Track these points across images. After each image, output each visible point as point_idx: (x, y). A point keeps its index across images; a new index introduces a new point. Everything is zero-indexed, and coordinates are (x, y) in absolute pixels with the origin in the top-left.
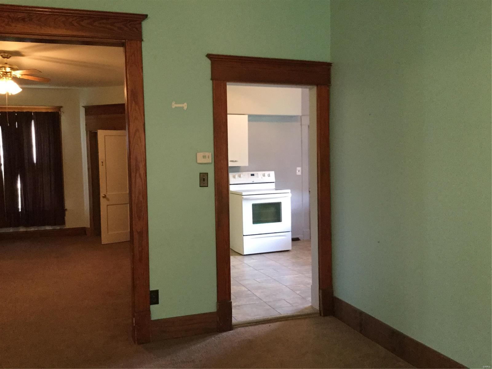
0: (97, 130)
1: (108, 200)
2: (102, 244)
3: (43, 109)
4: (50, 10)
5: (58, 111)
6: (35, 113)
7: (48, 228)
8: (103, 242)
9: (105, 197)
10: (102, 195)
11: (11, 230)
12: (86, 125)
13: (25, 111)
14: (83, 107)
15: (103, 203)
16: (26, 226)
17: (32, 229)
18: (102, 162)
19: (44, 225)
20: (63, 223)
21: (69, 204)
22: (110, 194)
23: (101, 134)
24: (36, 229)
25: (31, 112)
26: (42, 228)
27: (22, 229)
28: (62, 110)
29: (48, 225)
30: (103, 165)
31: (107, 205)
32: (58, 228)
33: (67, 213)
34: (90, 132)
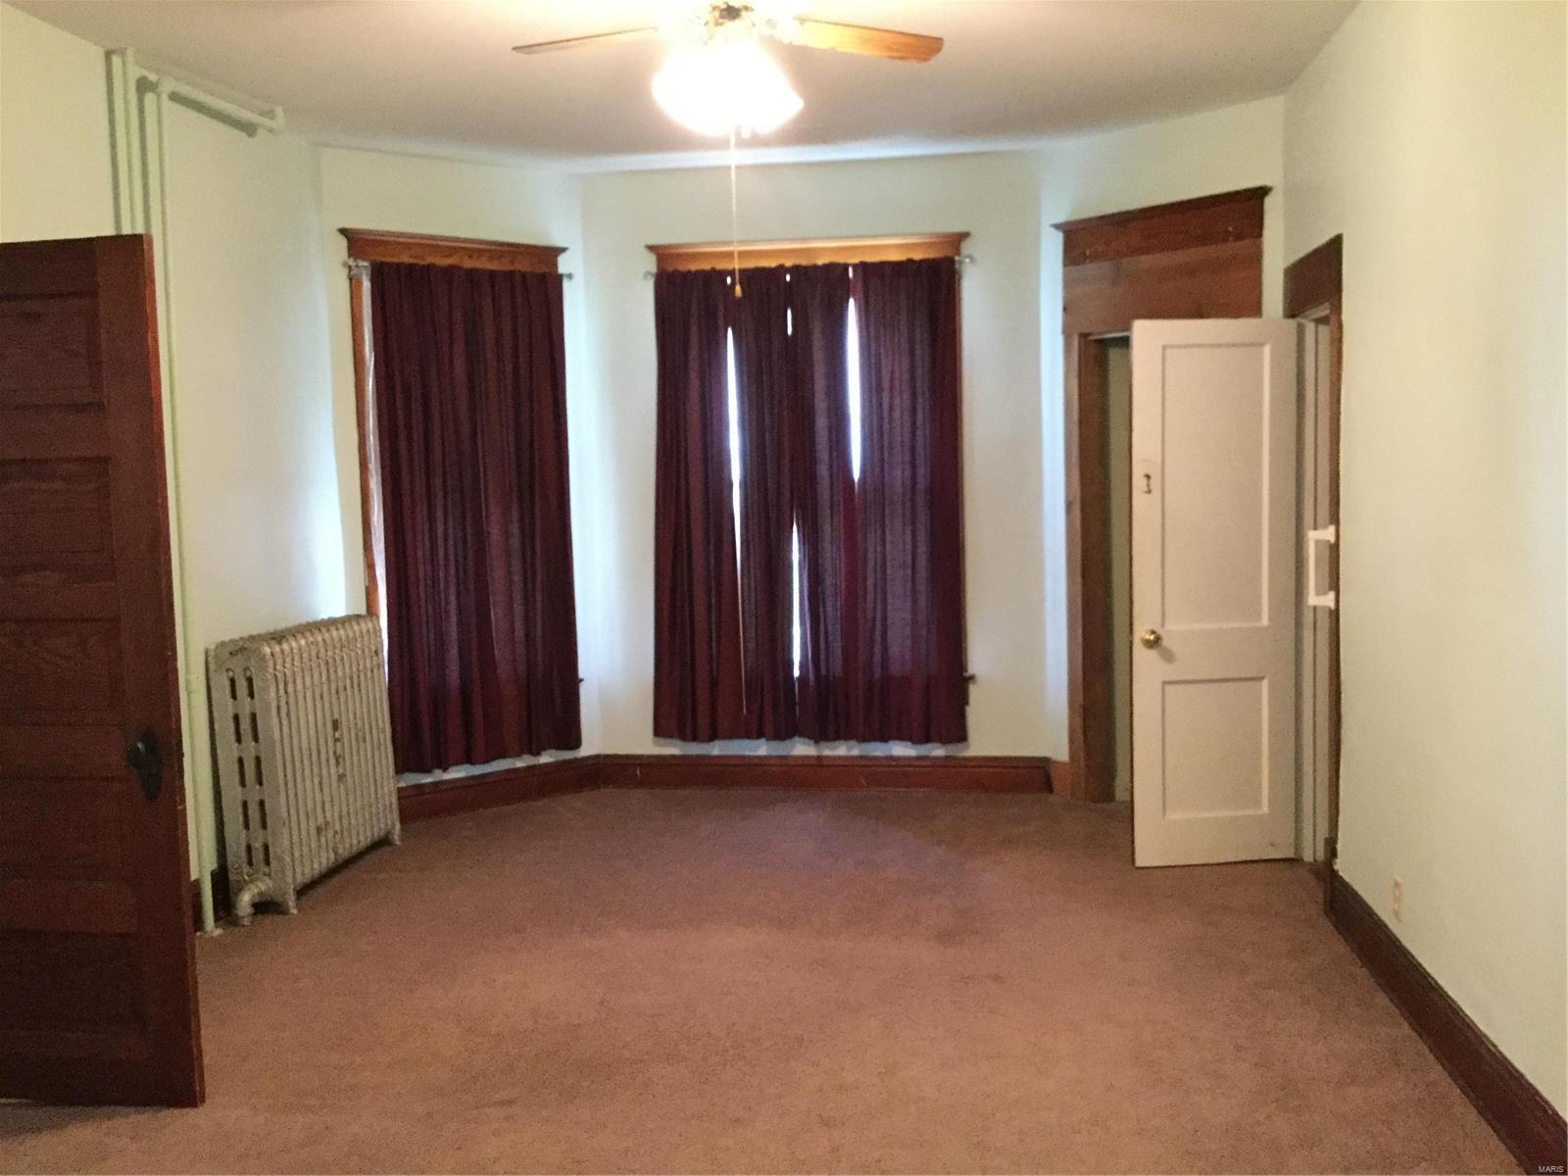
1: (1168, 657)
2: (1139, 863)
3: (891, 246)
5: (949, 254)
6: (864, 268)
7: (900, 749)
9: (1155, 643)
10: (1141, 632)
11: (761, 748)
12: (1065, 309)
13: (820, 262)
14: (1057, 227)
15: (1146, 675)
16: (820, 736)
17: (841, 750)
18: (1148, 477)
19: (884, 738)
20: (958, 733)
21: (981, 655)
22: (1174, 632)
23: (1147, 335)
24: (855, 752)
25: (845, 267)
26: (878, 750)
27: (802, 748)
28: (967, 247)
29: (901, 736)
30: (1149, 492)
31: (1165, 683)
32: (938, 751)
33: (975, 692)
34: (1084, 336)
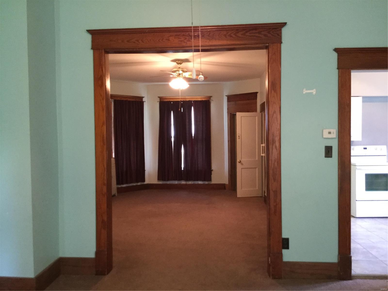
0: (236, 113)
1: (242, 164)
2: (237, 197)
3: (199, 98)
4: (216, 27)
5: (209, 100)
6: (195, 101)
7: (200, 182)
8: (238, 196)
9: (240, 162)
10: (238, 160)
11: (176, 182)
12: (227, 109)
13: (187, 100)
14: (226, 96)
15: (239, 166)
16: (187, 180)
17: (190, 183)
18: (239, 136)
19: (197, 180)
20: (210, 180)
21: (214, 166)
22: (243, 160)
23: (239, 115)
24: (192, 183)
25: (192, 101)
26: (196, 182)
27: (183, 182)
28: (212, 98)
29: (200, 180)
30: (239, 139)
31: (242, 168)
32: (207, 183)
33: (213, 172)
34: (230, 114)
